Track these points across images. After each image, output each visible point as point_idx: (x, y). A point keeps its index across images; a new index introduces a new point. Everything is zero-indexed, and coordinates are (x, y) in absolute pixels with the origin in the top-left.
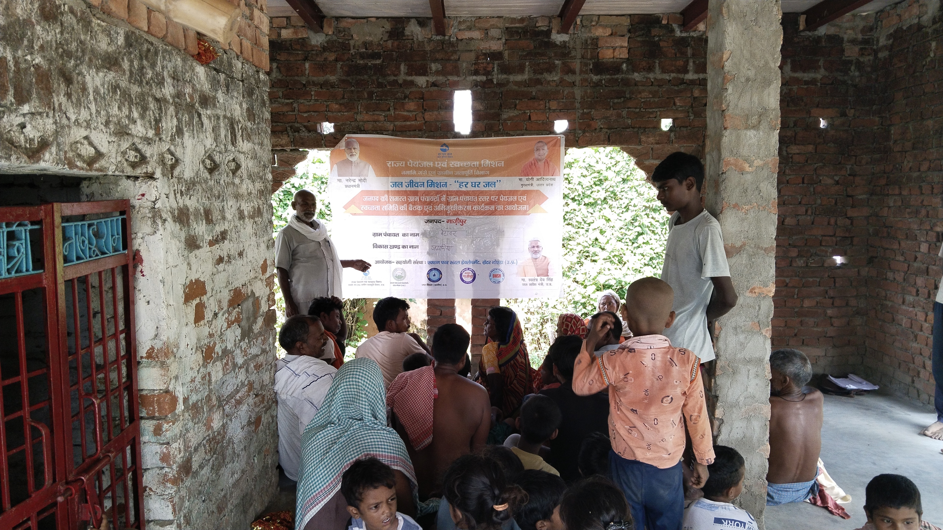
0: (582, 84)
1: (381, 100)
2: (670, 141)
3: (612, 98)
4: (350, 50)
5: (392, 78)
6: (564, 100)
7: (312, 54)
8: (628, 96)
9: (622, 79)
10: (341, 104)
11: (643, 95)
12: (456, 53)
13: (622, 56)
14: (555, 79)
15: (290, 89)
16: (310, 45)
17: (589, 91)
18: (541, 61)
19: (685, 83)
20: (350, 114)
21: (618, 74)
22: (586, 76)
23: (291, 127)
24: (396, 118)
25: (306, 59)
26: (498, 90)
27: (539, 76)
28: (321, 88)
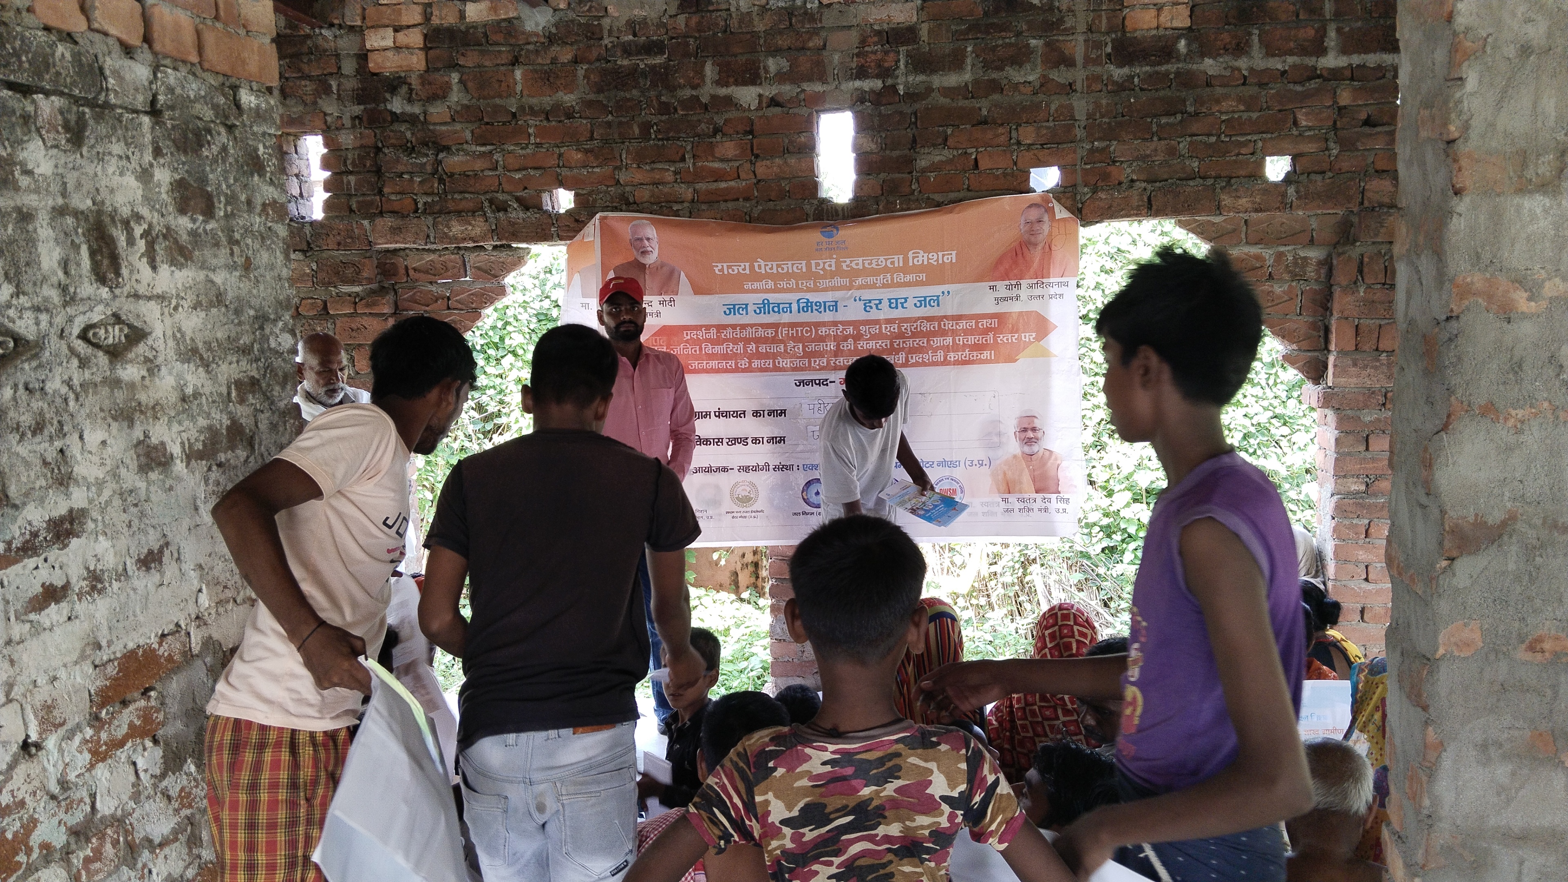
0: (1089, 87)
1: (668, 139)
2: (1285, 205)
3: (1155, 116)
4: (601, 38)
5: (687, 93)
6: (1051, 124)
7: (528, 50)
8: (1191, 109)
9: (1178, 74)
10: (587, 151)
11: (1225, 105)
12: (817, 34)
13: (1177, 24)
14: (1031, 78)
15: (487, 123)
16: (523, 33)
17: (1104, 102)
18: (1000, 42)
19: (1319, 77)
20: (607, 170)
21: (1168, 62)
22: (1098, 70)
23: (491, 202)
24: (698, 175)
25: (515, 62)
26: (907, 109)
27: (995, 75)
28: (547, 119)
